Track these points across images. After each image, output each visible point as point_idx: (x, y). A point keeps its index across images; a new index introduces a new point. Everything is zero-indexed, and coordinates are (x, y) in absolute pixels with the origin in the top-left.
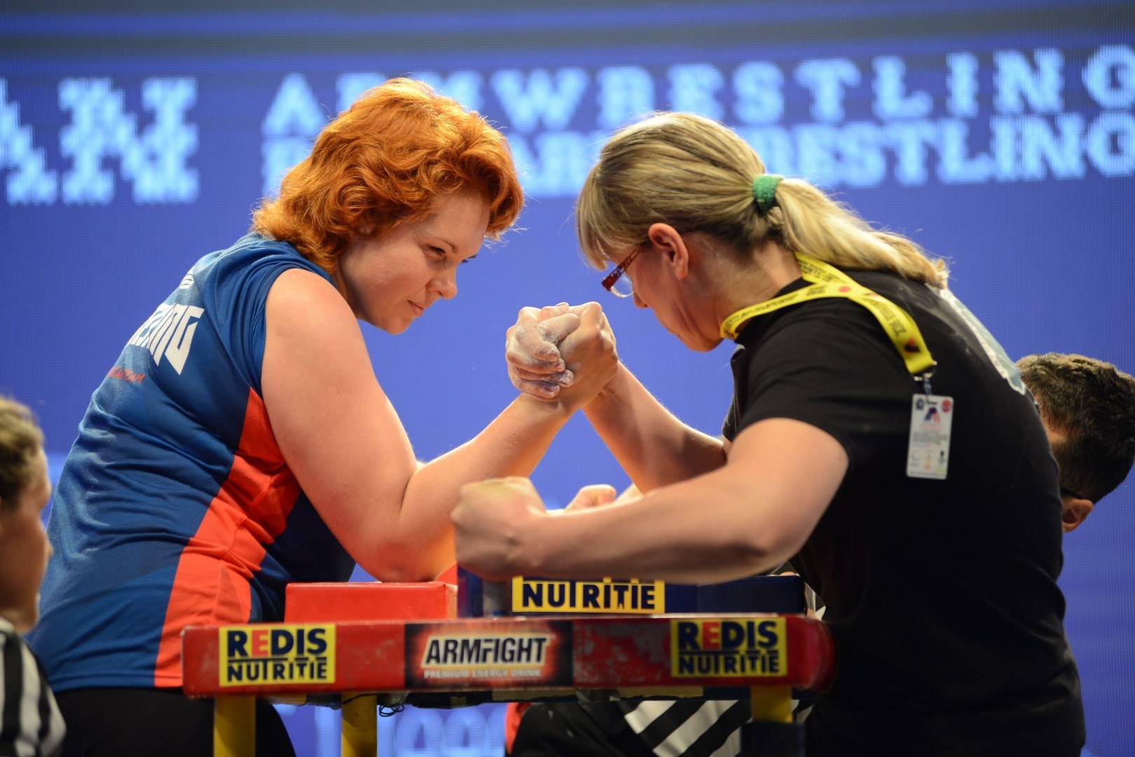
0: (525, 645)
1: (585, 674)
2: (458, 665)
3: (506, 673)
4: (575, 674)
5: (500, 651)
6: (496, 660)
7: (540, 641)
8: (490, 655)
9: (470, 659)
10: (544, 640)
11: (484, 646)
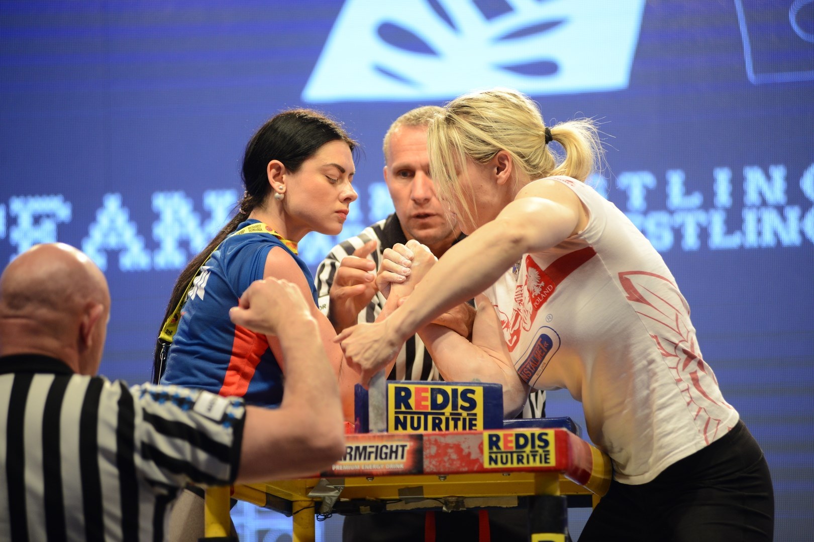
0: (394, 449)
1: (431, 466)
2: (353, 462)
3: (382, 467)
4: (425, 466)
5: (379, 453)
6: (376, 458)
7: (403, 447)
8: (373, 456)
9: (360, 458)
10: (406, 446)
11: (369, 450)
